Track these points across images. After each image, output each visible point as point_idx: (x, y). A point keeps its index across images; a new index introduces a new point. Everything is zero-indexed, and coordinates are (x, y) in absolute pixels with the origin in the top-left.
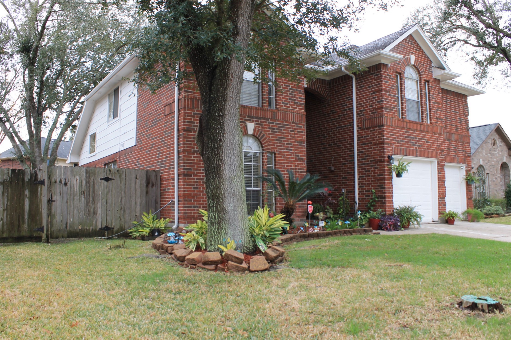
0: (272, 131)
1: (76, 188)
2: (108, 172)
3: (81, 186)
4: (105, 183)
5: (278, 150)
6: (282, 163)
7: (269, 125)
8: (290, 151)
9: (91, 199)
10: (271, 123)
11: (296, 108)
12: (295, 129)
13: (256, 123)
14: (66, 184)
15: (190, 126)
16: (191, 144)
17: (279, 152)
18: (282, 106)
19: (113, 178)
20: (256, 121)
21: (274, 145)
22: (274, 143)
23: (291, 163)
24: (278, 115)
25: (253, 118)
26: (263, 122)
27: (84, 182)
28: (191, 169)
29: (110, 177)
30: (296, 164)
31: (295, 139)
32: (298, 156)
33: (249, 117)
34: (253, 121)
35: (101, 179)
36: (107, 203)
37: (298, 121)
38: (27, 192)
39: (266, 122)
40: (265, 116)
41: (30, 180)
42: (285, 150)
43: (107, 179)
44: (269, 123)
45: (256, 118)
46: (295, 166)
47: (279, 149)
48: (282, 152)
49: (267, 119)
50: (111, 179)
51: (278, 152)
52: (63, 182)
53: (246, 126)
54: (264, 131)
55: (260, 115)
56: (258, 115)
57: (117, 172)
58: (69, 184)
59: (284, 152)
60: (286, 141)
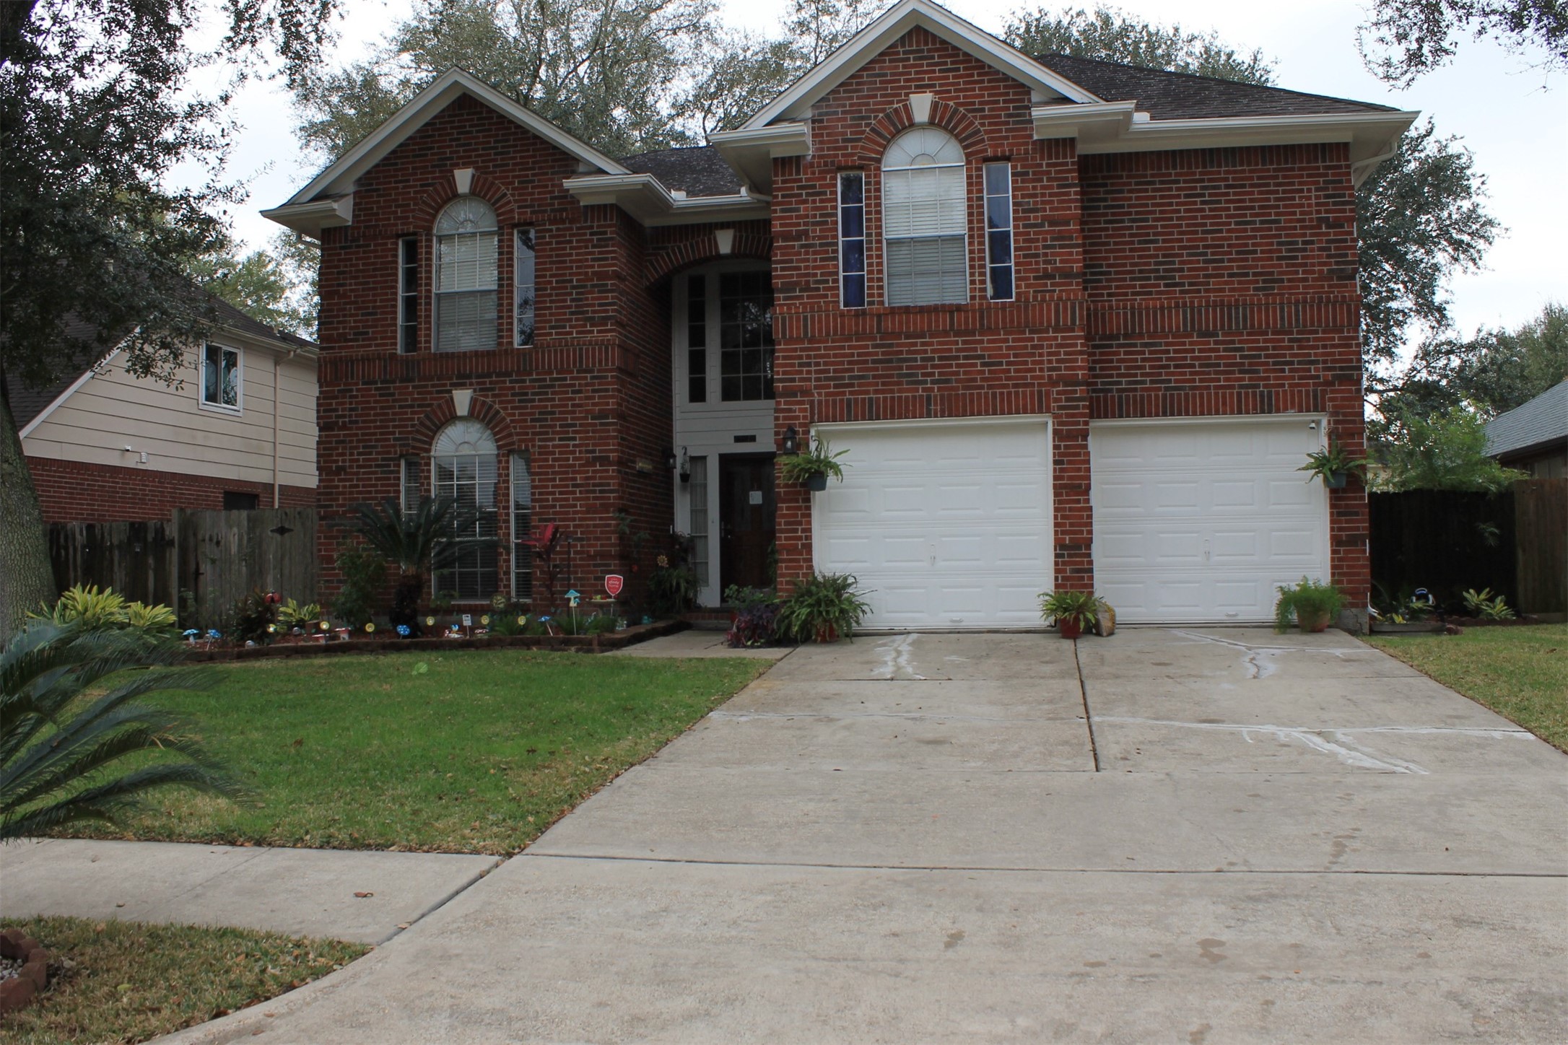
0: (520, 401)
1: (234, 549)
2: (284, 517)
3: (240, 545)
4: (278, 536)
5: (538, 443)
6: (547, 473)
7: (513, 388)
8: (572, 443)
9: (257, 569)
10: (517, 381)
11: (592, 332)
12: (587, 385)
13: (478, 387)
14: (218, 543)
15: (330, 417)
16: (331, 455)
17: (540, 447)
18: (551, 334)
19: (292, 527)
20: (478, 383)
21: (527, 434)
22: (527, 427)
23: (574, 472)
24: (537, 360)
25: (469, 377)
26: (497, 382)
27: (245, 538)
28: (331, 506)
29: (287, 526)
30: (588, 472)
31: (587, 412)
32: (594, 451)
33: (460, 376)
34: (471, 384)
35: (272, 531)
36: (281, 576)
37: (594, 364)
38: (151, 561)
39: (504, 382)
40: (501, 367)
41: (155, 539)
42: (557, 442)
43: (282, 531)
44: (511, 382)
45: (478, 377)
46: (587, 478)
47: (540, 440)
48: (547, 447)
49: (508, 374)
50: (289, 530)
51: (537, 449)
52: (215, 540)
53: (452, 399)
54: (500, 402)
55: (489, 367)
56: (483, 368)
57: (297, 516)
58: (222, 543)
59: (554, 446)
60: (559, 419)
